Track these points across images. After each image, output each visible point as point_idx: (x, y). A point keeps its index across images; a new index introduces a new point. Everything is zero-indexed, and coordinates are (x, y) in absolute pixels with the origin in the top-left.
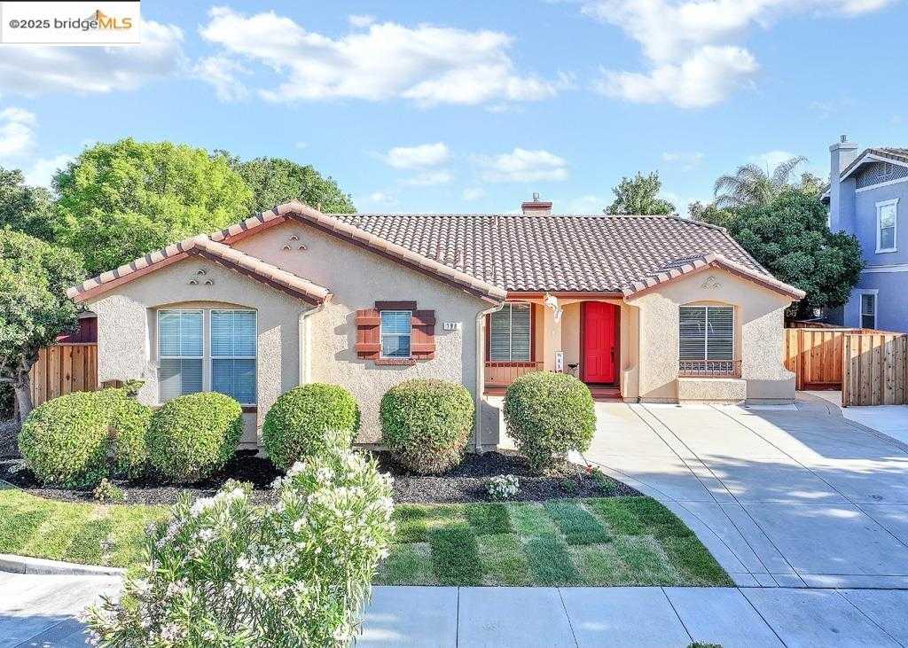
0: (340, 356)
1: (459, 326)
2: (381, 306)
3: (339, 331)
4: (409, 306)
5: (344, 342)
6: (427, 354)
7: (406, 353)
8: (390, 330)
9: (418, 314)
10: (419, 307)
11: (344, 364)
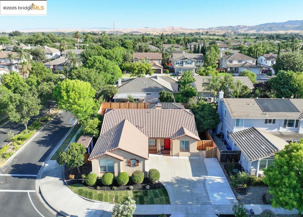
0: (125, 166)
1: (142, 162)
2: (131, 159)
3: (125, 162)
4: (135, 159)
5: (126, 164)
6: (138, 165)
7: (135, 165)
8: (132, 162)
9: (136, 160)
10: (137, 159)
11: (126, 166)
